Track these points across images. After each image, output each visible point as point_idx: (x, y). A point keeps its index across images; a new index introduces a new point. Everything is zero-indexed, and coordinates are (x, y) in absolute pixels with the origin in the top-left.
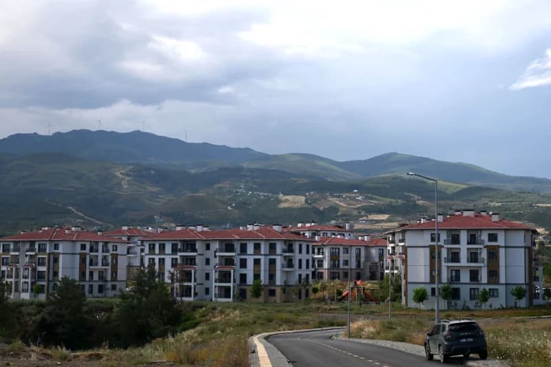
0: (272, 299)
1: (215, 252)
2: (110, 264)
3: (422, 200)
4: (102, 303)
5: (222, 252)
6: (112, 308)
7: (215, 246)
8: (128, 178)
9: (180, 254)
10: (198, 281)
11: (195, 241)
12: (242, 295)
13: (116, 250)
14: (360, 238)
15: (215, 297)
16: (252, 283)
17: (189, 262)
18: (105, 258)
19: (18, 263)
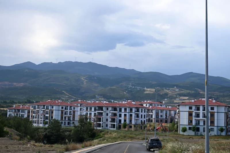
0: (130, 129)
1: (110, 111)
2: (72, 114)
3: (202, 91)
4: (68, 128)
5: (112, 111)
6: (71, 131)
7: (110, 109)
8: (86, 80)
9: (97, 111)
10: (104, 122)
11: (103, 107)
12: (120, 127)
13: (75, 109)
14: (168, 107)
15: (110, 128)
16: (123, 123)
17: (100, 114)
18: (70, 112)
19: (39, 113)
